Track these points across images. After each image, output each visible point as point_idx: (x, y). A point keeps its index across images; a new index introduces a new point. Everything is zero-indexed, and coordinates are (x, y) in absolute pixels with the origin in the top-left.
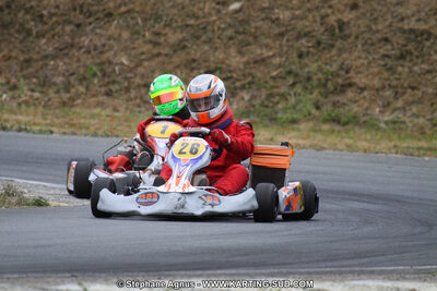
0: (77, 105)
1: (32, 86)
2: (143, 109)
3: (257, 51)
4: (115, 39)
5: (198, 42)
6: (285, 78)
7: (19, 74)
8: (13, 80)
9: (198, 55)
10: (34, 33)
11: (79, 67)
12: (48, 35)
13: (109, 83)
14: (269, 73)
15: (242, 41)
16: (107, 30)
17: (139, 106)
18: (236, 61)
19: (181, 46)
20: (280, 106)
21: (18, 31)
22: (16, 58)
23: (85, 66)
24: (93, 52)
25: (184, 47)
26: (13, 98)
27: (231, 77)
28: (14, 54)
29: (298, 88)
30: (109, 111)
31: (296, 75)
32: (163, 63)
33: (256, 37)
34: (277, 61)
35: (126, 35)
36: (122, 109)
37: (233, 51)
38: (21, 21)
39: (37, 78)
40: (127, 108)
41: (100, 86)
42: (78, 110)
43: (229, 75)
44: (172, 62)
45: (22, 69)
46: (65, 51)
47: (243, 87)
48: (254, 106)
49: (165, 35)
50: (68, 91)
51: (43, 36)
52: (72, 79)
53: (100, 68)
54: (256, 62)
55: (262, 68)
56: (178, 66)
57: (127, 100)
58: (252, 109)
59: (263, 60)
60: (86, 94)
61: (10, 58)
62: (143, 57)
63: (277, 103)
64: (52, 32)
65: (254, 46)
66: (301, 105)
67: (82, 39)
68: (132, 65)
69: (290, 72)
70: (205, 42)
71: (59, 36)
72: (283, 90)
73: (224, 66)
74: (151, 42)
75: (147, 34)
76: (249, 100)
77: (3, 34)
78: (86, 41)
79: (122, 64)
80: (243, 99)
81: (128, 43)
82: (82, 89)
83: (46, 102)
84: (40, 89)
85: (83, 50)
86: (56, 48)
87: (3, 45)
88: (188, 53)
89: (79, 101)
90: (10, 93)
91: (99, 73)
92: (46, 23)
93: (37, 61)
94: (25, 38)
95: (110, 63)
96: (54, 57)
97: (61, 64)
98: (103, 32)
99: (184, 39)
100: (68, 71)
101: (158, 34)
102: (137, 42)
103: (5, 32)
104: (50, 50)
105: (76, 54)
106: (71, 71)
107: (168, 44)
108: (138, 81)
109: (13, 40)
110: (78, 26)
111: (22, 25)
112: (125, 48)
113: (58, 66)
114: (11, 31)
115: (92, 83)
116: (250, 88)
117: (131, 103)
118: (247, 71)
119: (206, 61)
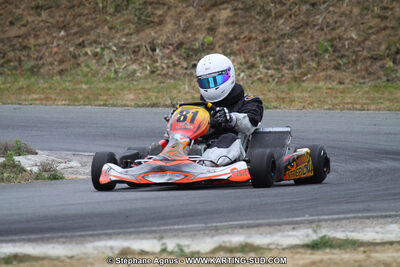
1: (268, 64)
2: (367, 80)
4: (346, 16)
7: (258, 53)
10: (273, 14)
11: (312, 44)
12: (285, 16)
13: (338, 57)
16: (340, 8)
17: (364, 78)
21: (259, 14)
22: (256, 38)
23: (317, 42)
24: (326, 30)
26: (250, 76)
28: (254, 35)
30: (334, 84)
32: (390, 35)
35: (356, 11)
36: (347, 81)
38: (262, 4)
39: (273, 56)
40: (352, 80)
41: (330, 61)
44: (395, 35)
45: (260, 49)
46: (300, 30)
49: (392, 9)
50: (299, 66)
51: (281, 16)
52: (305, 55)
53: (330, 44)
57: (354, 73)
60: (317, 69)
61: (250, 39)
62: (371, 31)
64: (289, 12)
67: (317, 17)
68: (360, 40)
71: (295, 16)
74: (379, 16)
75: (376, 9)
77: (245, 17)
78: (319, 19)
79: (352, 38)
81: (359, 18)
82: (314, 65)
83: (279, 79)
84: (275, 67)
85: (317, 27)
86: (292, 27)
87: (245, 27)
89: (309, 76)
90: (248, 72)
91: (330, 49)
92: (284, 4)
93: (274, 40)
94: (265, 19)
95: (340, 38)
96: (290, 36)
97: (296, 42)
98: (336, 10)
100: (302, 48)
101: (385, 8)
102: (367, 17)
103: (248, 14)
104: (287, 29)
105: (311, 32)
106: (305, 48)
107: (394, 18)
108: (365, 53)
109: (254, 21)
110: (313, 5)
111: (262, 7)
112: (356, 24)
113: (294, 44)
114: (253, 14)
115: (323, 58)
117: (356, 75)
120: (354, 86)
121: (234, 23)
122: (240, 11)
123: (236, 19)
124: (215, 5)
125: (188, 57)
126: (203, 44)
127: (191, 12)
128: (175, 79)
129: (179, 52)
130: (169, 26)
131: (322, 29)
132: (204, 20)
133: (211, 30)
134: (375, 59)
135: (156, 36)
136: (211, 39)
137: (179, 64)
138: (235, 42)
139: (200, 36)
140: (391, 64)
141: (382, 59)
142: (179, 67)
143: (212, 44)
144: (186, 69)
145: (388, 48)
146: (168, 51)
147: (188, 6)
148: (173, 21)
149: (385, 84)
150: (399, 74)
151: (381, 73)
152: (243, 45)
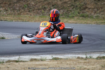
0: (22, 14)
1: (11, 10)
2: (37, 15)
6: (71, 6)
7: (8, 7)
8: (7, 9)
9: (50, 1)
11: (22, 5)
13: (29, 9)
14: (67, 5)
17: (36, 14)
18: (59, 3)
20: (70, 13)
23: (24, 5)
24: (26, 2)
26: (7, 13)
27: (58, 7)
28: (7, 2)
29: (74, 9)
30: (29, 15)
31: (74, 6)
32: (42, 4)
34: (69, 2)
36: (32, 15)
37: (59, 0)
39: (12, 8)
40: (33, 15)
41: (27, 10)
42: (22, 15)
43: (58, 6)
44: (44, 4)
45: (9, 6)
46: (19, 1)
47: (61, 9)
48: (64, 13)
50: (19, 11)
52: (21, 8)
54: (64, 3)
55: (66, 4)
56: (46, 4)
58: (63, 14)
59: (66, 2)
60: (24, 12)
62: (37, 2)
63: (69, 12)
66: (75, 13)
68: (35, 4)
69: (72, 5)
72: (71, 9)
73: (57, 4)
76: (63, 12)
79: (32, 4)
80: (61, 12)
82: (23, 10)
83: (14, 14)
84: (13, 11)
85: (23, 1)
86: (17, 1)
88: (48, 1)
89: (22, 13)
90: (6, 12)
91: (27, 6)
93: (12, 4)
95: (29, 4)
96: (16, 3)
97: (18, 4)
100: (19, 6)
104: (15, 1)
106: (20, 6)
108: (36, 8)
112: (33, 0)
115: (25, 9)
116: (63, 9)
117: (34, 13)
118: (62, 5)
119: (52, 3)
134: (39, 9)
138: (2, 4)
140: (43, 11)
141: (40, 10)
145: (42, 7)
149: (42, 16)
150: (46, 13)
151: (41, 13)
152: (4, 5)
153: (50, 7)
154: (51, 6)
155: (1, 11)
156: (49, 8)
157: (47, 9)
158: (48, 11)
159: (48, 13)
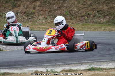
1: (51, 18)
2: (80, 23)
3: (111, 5)
4: (73, 4)
5: (96, 4)
7: (48, 15)
9: (95, 7)
10: (52, 4)
11: (64, 12)
12: (56, 4)
13: (71, 16)
14: (114, 11)
15: (107, 3)
17: (79, 22)
18: (106, 8)
19: (91, 5)
21: (48, 3)
23: (65, 12)
24: (67, 8)
25: (92, 5)
27: (104, 13)
28: (47, 10)
30: (71, 23)
32: (86, 10)
33: (111, 1)
35: (76, 3)
36: (74, 23)
37: (105, 5)
39: (53, 16)
40: (76, 23)
41: (69, 17)
43: (103, 12)
44: (88, 10)
46: (60, 8)
47: (107, 15)
48: (110, 20)
49: (87, 2)
51: (54, 4)
53: (69, 12)
54: (111, 8)
55: (112, 10)
56: (90, 10)
57: (76, 20)
58: (109, 21)
59: (113, 7)
61: (46, 11)
62: (81, 8)
64: (57, 3)
65: (110, 4)
67: (65, 4)
68: (78, 11)
70: (97, 3)
71: (59, 4)
73: (102, 10)
74: (83, 4)
75: (82, 2)
76: (109, 19)
77: (44, 4)
78: (66, 5)
79: (75, 11)
80: (107, 18)
81: (77, 5)
84: (53, 18)
85: (65, 7)
86: (58, 7)
87: (44, 7)
88: (93, 7)
90: (45, 20)
91: (69, 14)
92: (55, 1)
93: (53, 11)
94: (50, 5)
95: (72, 10)
96: (57, 10)
98: (70, 2)
99: (92, 3)
100: (61, 13)
101: (85, 2)
102: (79, 4)
103: (45, 4)
104: (56, 8)
105: (63, 9)
106: (62, 13)
107: (87, 5)
108: (79, 15)
109: (46, 6)
110: (64, 1)
111: (49, 2)
112: (76, 6)
113: (58, 12)
114: (46, 3)
115: (67, 16)
116: (109, 15)
117: (77, 21)
118: (108, 11)
119: (97, 8)
120: (76, 24)
121: (41, 6)
122: (42, 3)
123: (41, 5)
124: (35, 1)
125: (27, 16)
126: (32, 12)
127: (28, 3)
128: (24, 22)
129: (25, 15)
130: (22, 7)
131: (66, 8)
132: (32, 5)
133: (34, 8)
134: (82, 16)
135: (18, 10)
136: (34, 11)
137: (25, 18)
138: (41, 12)
139: (31, 10)
140: (87, 18)
141: (84, 17)
142: (25, 19)
143: (34, 12)
144: (27, 19)
145: (86, 13)
146: (21, 14)
147: (27, 1)
148: (23, 6)
149: (85, 23)
150: (89, 21)
151: (84, 20)
152: (43, 12)
153: (94, 13)
154: (96, 12)
155: (39, 20)
156: (93, 15)
157: (91, 16)
158: (92, 18)
159: (93, 20)
